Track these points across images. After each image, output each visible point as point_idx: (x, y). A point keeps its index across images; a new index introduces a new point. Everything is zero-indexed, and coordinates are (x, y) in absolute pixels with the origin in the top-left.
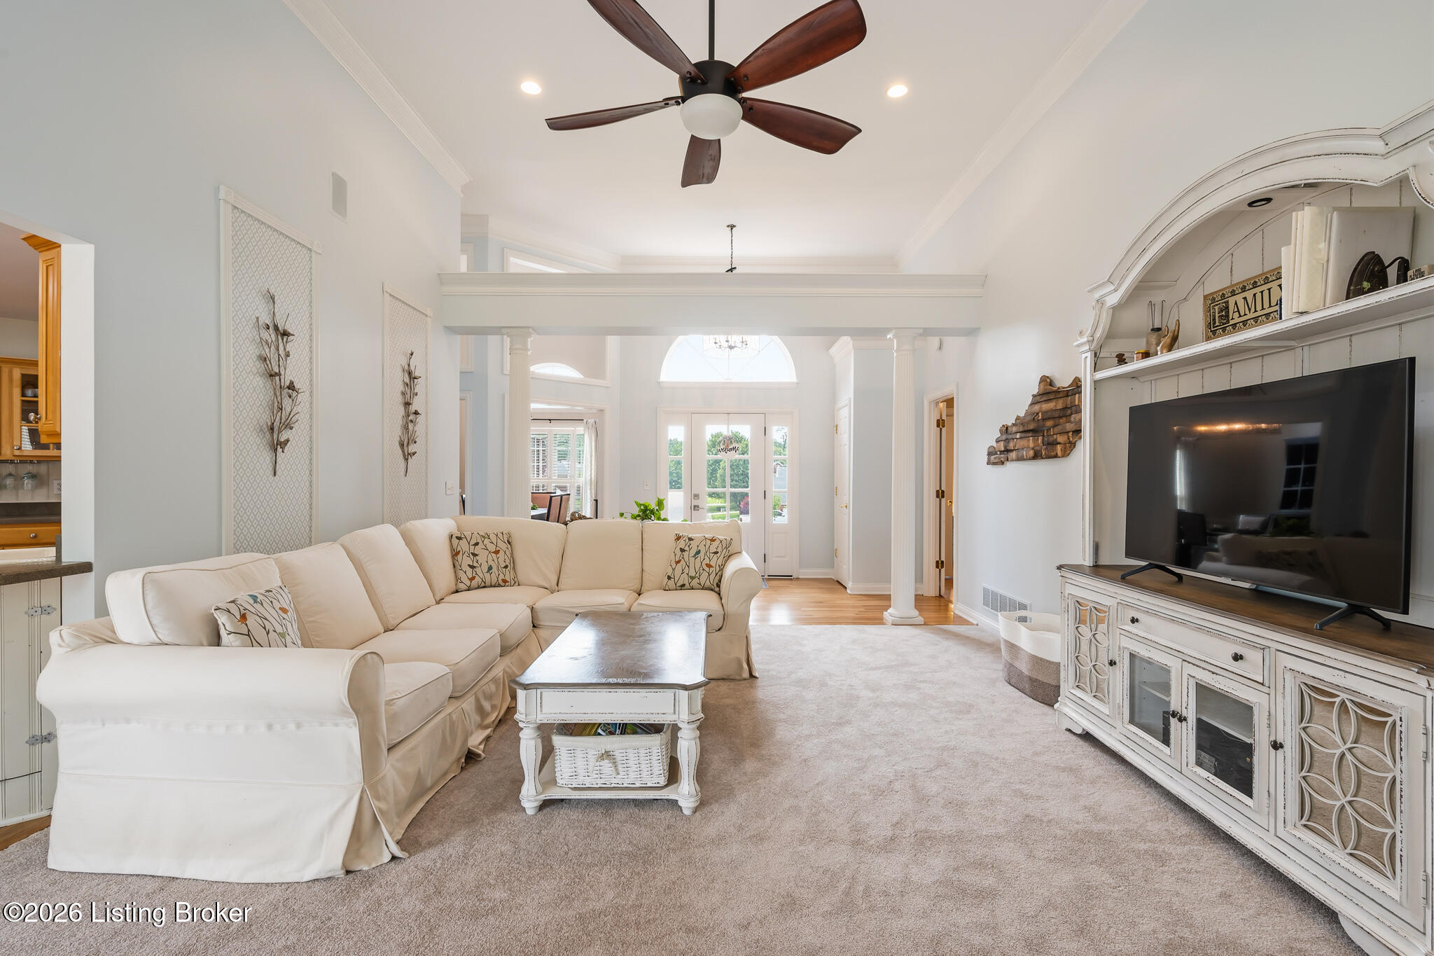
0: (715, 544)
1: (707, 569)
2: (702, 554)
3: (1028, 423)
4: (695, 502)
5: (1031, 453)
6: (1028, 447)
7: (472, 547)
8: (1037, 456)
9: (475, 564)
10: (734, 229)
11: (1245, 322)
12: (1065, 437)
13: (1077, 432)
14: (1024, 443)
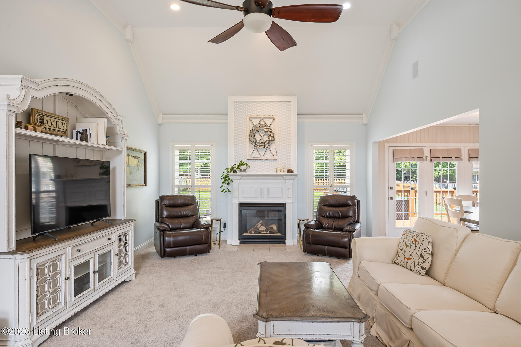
11: (50, 129)
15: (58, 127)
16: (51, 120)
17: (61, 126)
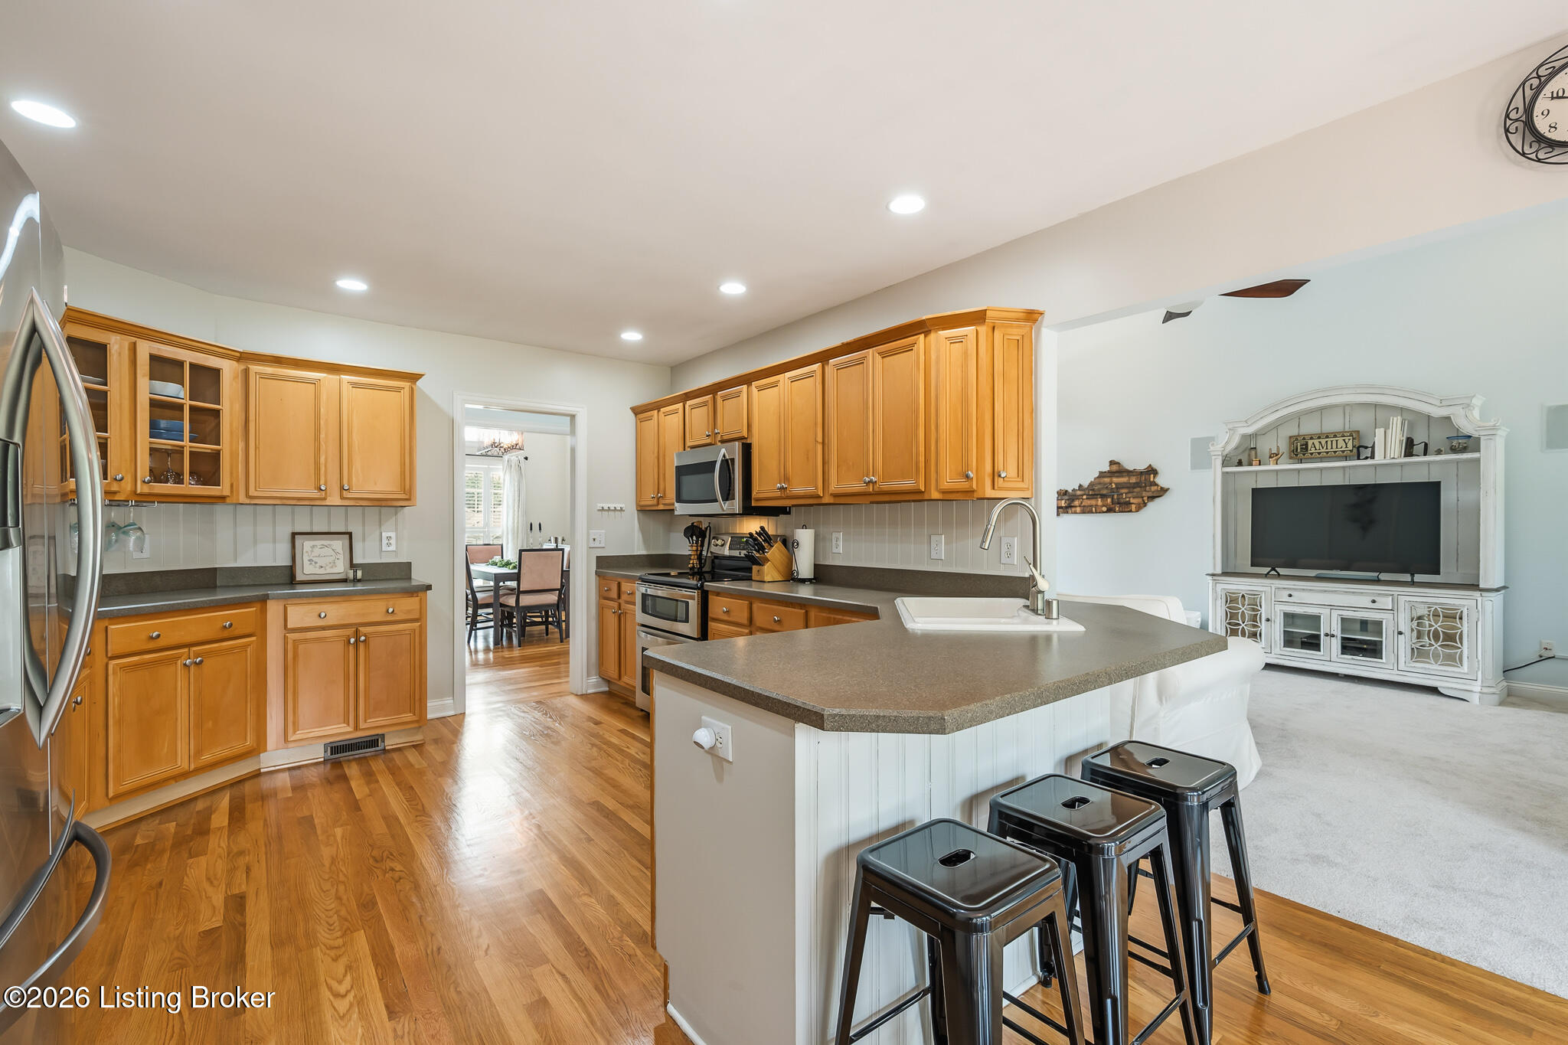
3: (1099, 490)
5: (1104, 509)
11: (1319, 453)
12: (1140, 500)
13: (1152, 498)
14: (1093, 502)
15: (1335, 447)
16: (1320, 442)
17: (1341, 443)
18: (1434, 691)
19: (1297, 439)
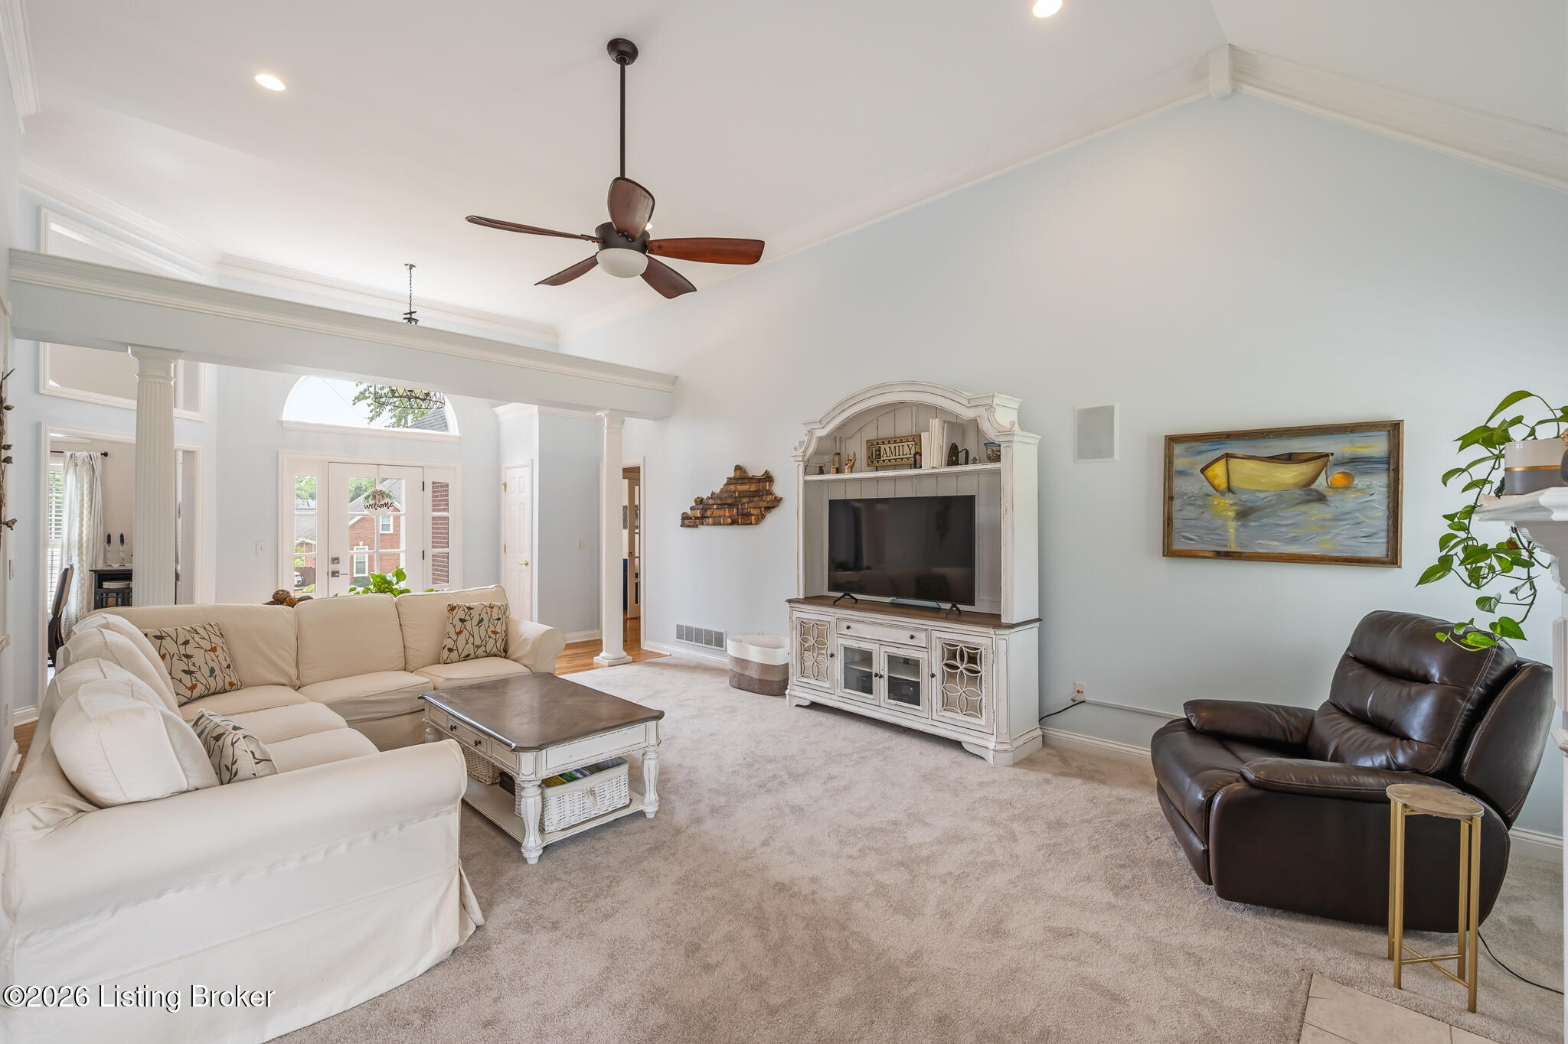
0: (495, 610)
1: (493, 636)
2: (485, 622)
3: (726, 498)
4: (333, 567)
5: (729, 520)
6: (725, 516)
7: (182, 648)
8: (734, 523)
9: (192, 668)
10: (413, 268)
11: (890, 460)
12: (759, 511)
13: (769, 509)
14: (721, 512)
15: (901, 454)
16: (890, 447)
17: (906, 450)
18: (957, 745)
19: (872, 444)
